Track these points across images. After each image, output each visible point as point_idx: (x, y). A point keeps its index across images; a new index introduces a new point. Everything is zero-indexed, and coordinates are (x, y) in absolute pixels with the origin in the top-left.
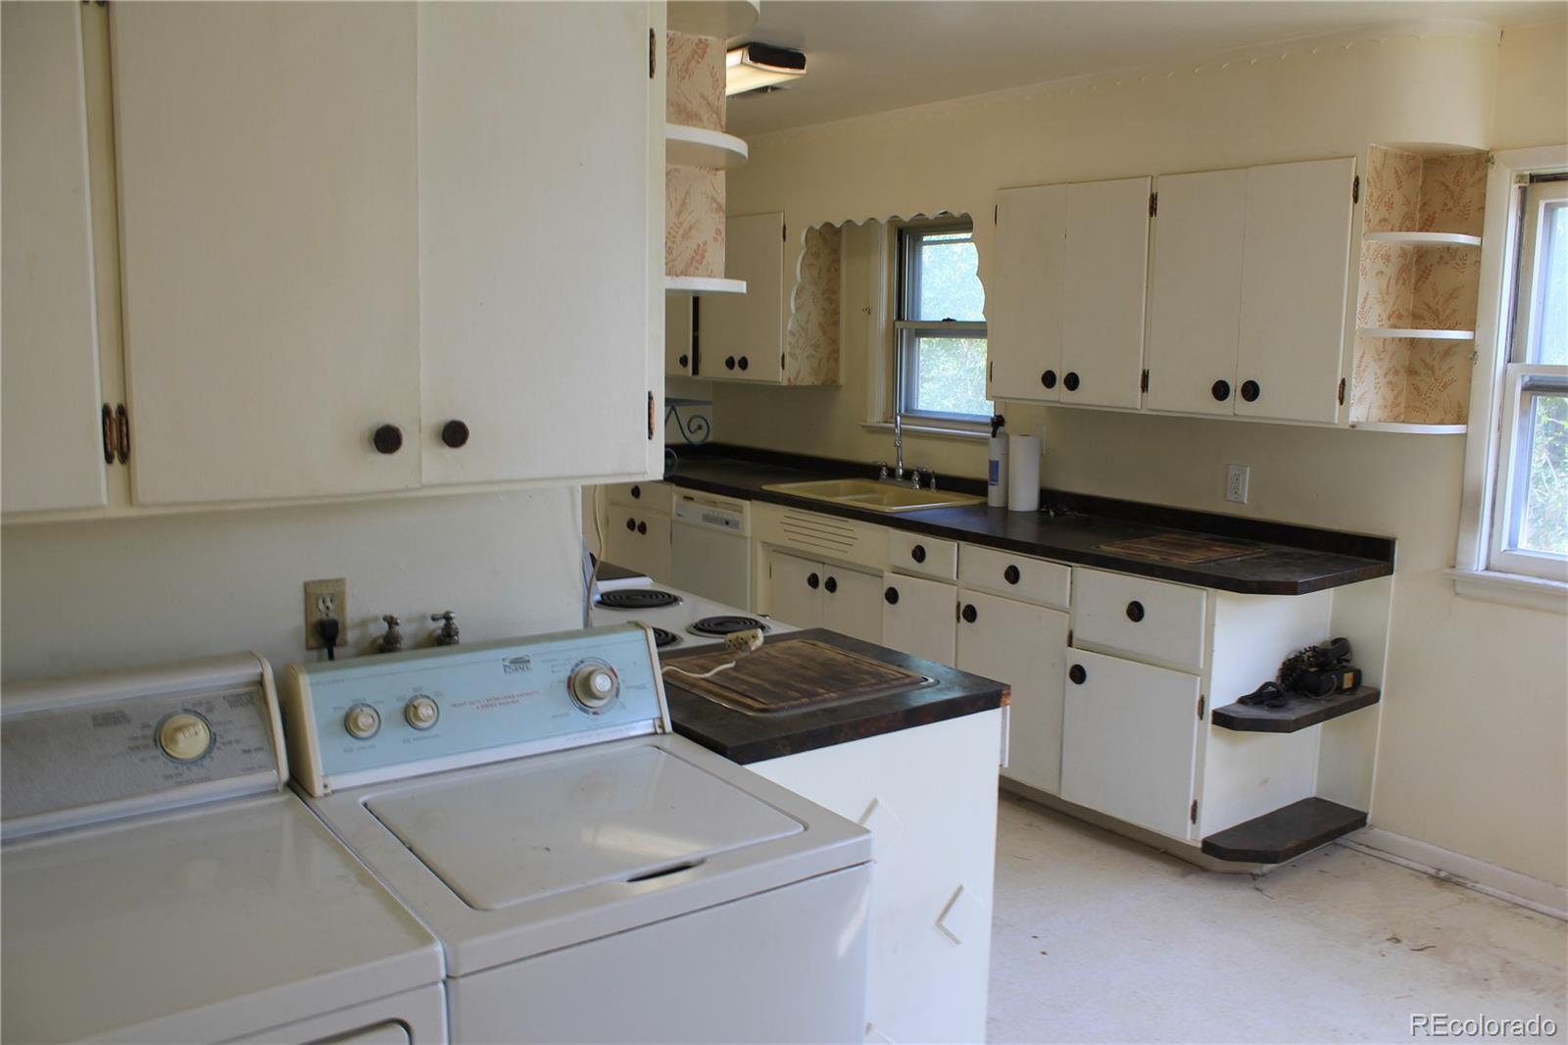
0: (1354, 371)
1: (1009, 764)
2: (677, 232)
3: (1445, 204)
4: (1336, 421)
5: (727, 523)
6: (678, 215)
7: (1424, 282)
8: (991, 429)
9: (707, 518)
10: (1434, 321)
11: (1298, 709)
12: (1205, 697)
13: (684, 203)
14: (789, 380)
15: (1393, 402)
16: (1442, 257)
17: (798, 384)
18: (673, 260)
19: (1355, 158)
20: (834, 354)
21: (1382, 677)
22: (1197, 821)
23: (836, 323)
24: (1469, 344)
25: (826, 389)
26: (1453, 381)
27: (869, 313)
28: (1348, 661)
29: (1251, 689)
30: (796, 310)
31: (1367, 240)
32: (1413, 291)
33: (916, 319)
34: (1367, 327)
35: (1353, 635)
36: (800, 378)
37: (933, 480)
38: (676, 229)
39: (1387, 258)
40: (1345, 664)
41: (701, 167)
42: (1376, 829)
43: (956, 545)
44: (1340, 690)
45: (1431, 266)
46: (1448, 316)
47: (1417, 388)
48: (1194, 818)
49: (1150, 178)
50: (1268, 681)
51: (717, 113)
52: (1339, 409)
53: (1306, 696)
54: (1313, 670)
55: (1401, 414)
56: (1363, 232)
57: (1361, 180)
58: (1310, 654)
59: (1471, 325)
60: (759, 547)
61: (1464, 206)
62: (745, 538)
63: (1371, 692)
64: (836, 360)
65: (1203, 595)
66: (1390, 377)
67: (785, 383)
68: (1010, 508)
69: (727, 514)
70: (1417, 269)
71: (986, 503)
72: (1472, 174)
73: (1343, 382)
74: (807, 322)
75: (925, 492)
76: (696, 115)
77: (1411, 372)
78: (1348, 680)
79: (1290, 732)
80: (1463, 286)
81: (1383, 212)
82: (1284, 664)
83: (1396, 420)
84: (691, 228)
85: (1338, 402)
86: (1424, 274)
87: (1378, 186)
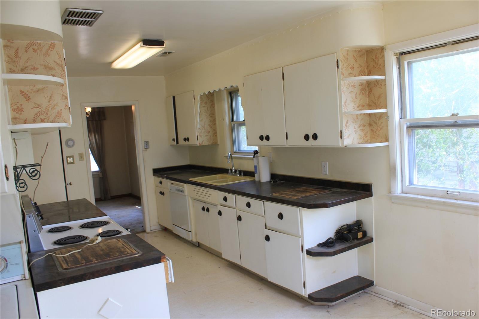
0: (344, 127)
1: (174, 281)
2: (49, 108)
3: (374, 66)
4: (340, 145)
5: (181, 191)
6: (49, 102)
7: (371, 93)
8: (253, 155)
9: (177, 190)
10: (375, 106)
11: (338, 247)
12: (303, 245)
13: (51, 98)
14: (200, 143)
15: (364, 136)
16: (375, 84)
17: (203, 145)
18: (48, 117)
19: (336, 53)
20: (215, 134)
21: (373, 232)
22: (306, 288)
23: (215, 124)
24: (386, 113)
25: (213, 146)
26: (383, 127)
27: (223, 120)
28: (361, 228)
29: (323, 240)
30: (200, 122)
31: (343, 81)
32: (368, 97)
33: (239, 121)
34: (348, 111)
35: (363, 218)
36: (203, 143)
37: (242, 173)
38: (49, 107)
39: (354, 86)
40: (361, 229)
41: (57, 85)
42: (377, 287)
43: (234, 195)
44: (357, 239)
45: (372, 87)
46: (379, 104)
47: (372, 130)
48: (304, 287)
49: (281, 68)
50: (330, 237)
51: (61, 67)
52: (341, 141)
53: (344, 241)
54: (345, 232)
55: (369, 140)
56: (341, 78)
57: (339, 61)
58: (346, 226)
59: (386, 107)
60: (190, 199)
61: (379, 66)
62: (186, 196)
63: (369, 238)
64: (216, 136)
65: (298, 210)
66: (361, 128)
67: (199, 145)
68: (261, 181)
69: (181, 188)
70: (368, 89)
71: (255, 180)
72: (380, 54)
73: (341, 131)
74: (204, 125)
75: (240, 177)
76: (53, 68)
77: (370, 125)
78: (360, 235)
79: (332, 256)
80: (382, 93)
81: (350, 71)
82: (337, 231)
83: (366, 142)
84: (55, 106)
85: (340, 138)
86: (370, 91)
87: (346, 62)
